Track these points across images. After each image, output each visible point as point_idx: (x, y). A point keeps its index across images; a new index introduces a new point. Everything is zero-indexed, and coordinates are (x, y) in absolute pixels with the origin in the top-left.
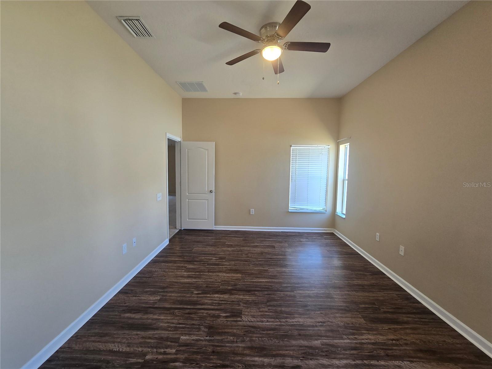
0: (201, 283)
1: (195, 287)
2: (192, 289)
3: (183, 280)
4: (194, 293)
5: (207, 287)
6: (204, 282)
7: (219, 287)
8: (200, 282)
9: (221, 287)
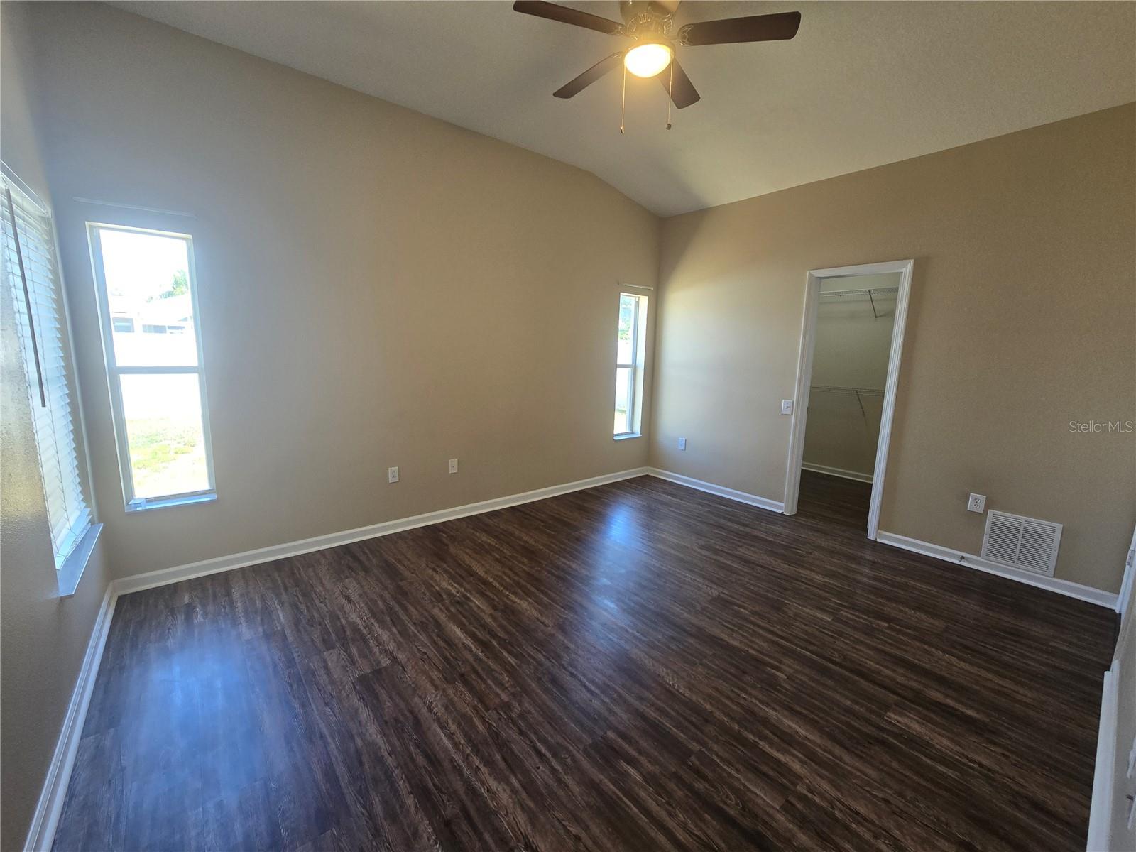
0: (754, 692)
1: (779, 691)
2: (787, 689)
3: (811, 737)
4: (786, 675)
5: (744, 672)
6: (743, 690)
7: (714, 654)
8: (756, 699)
9: (711, 653)
